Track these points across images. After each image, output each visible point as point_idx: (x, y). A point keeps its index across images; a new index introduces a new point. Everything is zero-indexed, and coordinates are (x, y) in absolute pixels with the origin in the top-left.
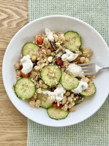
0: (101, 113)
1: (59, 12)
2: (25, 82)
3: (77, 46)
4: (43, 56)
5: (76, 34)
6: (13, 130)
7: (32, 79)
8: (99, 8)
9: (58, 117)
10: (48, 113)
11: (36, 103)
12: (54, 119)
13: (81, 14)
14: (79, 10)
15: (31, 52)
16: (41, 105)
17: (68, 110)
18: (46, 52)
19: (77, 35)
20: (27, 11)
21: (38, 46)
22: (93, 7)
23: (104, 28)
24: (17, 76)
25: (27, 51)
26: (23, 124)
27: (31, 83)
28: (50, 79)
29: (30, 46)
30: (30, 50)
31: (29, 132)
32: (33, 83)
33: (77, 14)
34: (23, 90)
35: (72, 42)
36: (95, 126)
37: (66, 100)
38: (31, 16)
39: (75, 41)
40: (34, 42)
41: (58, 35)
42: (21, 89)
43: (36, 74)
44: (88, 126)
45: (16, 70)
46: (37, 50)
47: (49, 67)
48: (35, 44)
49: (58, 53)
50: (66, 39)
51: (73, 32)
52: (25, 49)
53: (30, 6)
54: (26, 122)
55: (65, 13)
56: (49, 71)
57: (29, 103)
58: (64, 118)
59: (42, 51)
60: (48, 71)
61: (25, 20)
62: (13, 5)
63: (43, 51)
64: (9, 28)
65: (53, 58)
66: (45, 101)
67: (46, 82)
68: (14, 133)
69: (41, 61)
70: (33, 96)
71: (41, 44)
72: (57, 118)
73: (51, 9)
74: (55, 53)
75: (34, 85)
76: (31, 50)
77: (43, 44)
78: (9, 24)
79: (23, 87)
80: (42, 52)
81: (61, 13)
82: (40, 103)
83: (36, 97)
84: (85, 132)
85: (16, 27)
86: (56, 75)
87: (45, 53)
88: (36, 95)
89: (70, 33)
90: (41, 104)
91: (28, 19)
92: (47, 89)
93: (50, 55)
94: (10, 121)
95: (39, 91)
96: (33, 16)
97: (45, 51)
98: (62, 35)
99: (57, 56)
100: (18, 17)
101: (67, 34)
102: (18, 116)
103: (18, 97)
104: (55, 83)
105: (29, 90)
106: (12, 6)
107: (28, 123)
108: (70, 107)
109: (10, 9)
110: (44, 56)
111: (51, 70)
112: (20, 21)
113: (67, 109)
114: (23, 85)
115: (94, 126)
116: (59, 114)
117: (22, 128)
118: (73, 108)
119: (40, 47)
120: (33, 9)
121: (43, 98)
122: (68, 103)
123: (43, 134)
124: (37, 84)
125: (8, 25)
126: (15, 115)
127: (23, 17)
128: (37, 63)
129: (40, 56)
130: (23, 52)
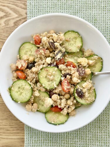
0: (104, 118)
1: (60, 10)
2: (21, 85)
3: (77, 46)
5: (77, 33)
6: (8, 136)
7: (29, 82)
8: (102, 6)
9: (56, 122)
10: (46, 117)
11: (33, 106)
12: (52, 124)
13: (83, 12)
14: (81, 8)
15: (28, 52)
16: (38, 109)
17: (68, 114)
19: (77, 35)
20: (26, 9)
21: (35, 46)
22: (96, 5)
23: (108, 27)
24: (13, 78)
25: (25, 51)
26: (20, 129)
27: (28, 85)
28: (49, 81)
29: (28, 46)
30: (27, 50)
31: (26, 138)
32: (30, 85)
33: (78, 12)
34: (19, 93)
35: (72, 42)
36: (97, 132)
37: (65, 103)
38: (29, 14)
39: (76, 42)
40: (32, 42)
41: (57, 35)
42: (17, 92)
43: (34, 76)
44: (89, 132)
45: (13, 71)
46: (35, 50)
47: (48, 69)
48: (33, 44)
49: (57, 54)
50: (66, 39)
51: (73, 31)
52: (22, 49)
53: (29, 4)
54: (23, 127)
55: (66, 12)
56: (48, 73)
57: (26, 106)
58: (63, 124)
59: (39, 51)
60: (46, 73)
61: (23, 19)
62: (11, 3)
63: (40, 51)
64: (6, 26)
65: (52, 60)
66: (43, 105)
67: (44, 85)
68: (10, 139)
69: (39, 63)
70: (29, 100)
71: (39, 44)
72: (55, 124)
73: (51, 7)
74: (54, 54)
75: (31, 88)
76: (28, 50)
77: (41, 44)
78: (7, 23)
79: (19, 89)
80: (40, 53)
81: (62, 11)
83: (33, 100)
84: (86, 139)
85: (14, 26)
86: (55, 77)
87: (43, 54)
88: (33, 98)
89: (70, 32)
90: (38, 108)
91: (26, 18)
92: (45, 92)
93: (49, 56)
94: (6, 125)
95: (37, 94)
96: (31, 14)
97: (43, 52)
98: (62, 35)
99: (57, 58)
100: (16, 16)
101: (68, 33)
102: (14, 121)
103: (13, 100)
105: (25, 93)
107: (25, 129)
108: (70, 111)
109: (8, 7)
110: (42, 57)
111: (50, 71)
112: (18, 19)
113: (66, 113)
114: (19, 88)
115: (96, 132)
116: (58, 118)
117: (18, 133)
118: (73, 112)
119: (38, 48)
120: (31, 7)
121: (40, 102)
123: (41, 140)
124: (35, 86)
125: (5, 24)
126: (11, 120)
127: (21, 15)
128: (35, 65)
129: (38, 57)
130: (20, 53)
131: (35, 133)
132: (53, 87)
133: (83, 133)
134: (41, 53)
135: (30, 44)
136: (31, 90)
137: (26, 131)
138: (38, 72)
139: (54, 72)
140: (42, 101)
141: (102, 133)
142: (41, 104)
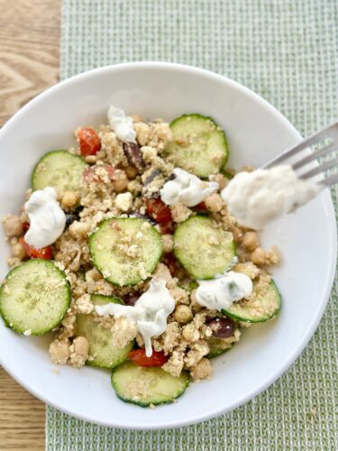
0: (306, 389)
2: (36, 275)
3: (211, 158)
4: (101, 191)
5: (208, 121)
9: (148, 396)
10: (113, 384)
11: (72, 347)
12: (134, 403)
15: (61, 180)
16: (91, 359)
17: (187, 373)
18: (110, 175)
19: (211, 125)
20: (56, 65)
21: (83, 160)
22: (264, 50)
23: (302, 111)
24: (10, 260)
25: (50, 177)
26: (31, 433)
27: (55, 274)
28: (124, 262)
29: (59, 163)
30: (57, 173)
32: (62, 273)
34: (27, 302)
35: (195, 147)
36: (287, 438)
37: (177, 334)
39: (206, 145)
41: (149, 125)
42: (22, 301)
43: (76, 247)
44: (261, 438)
45: (10, 238)
46: (80, 173)
47: (120, 224)
48: (76, 156)
49: (150, 180)
50: (177, 138)
51: (198, 116)
52: (41, 171)
54: (41, 425)
56: (120, 237)
57: (48, 348)
58: (169, 402)
59: (94, 172)
60: (115, 238)
62: (13, 49)
63: (97, 173)
65: (134, 200)
66: (106, 344)
67: (106, 274)
70: (60, 324)
71: (94, 154)
72: (143, 401)
74: (141, 183)
75: (64, 283)
76: (61, 174)
77: (100, 154)
79: (30, 291)
80: (96, 177)
82: (86, 347)
83: (71, 327)
86: (144, 249)
87: (106, 179)
88: (73, 319)
89: (189, 119)
90: (90, 353)
92: (111, 297)
93: (125, 190)
95: (84, 304)
97: (107, 173)
98: (164, 126)
99: (146, 192)
100: (28, 84)
101: (182, 122)
103: (8, 326)
104: (138, 274)
105: (48, 301)
106: (8, 51)
107: (46, 430)
108: (191, 361)
110: (104, 190)
111: (127, 232)
113: (180, 368)
114: (28, 286)
115: (284, 438)
116: (152, 385)
118: (202, 365)
119: (91, 164)
121: (99, 333)
122: (183, 346)
124: (79, 282)
128: (81, 214)
129: (89, 192)
130: (35, 181)
131: (80, 443)
132: (137, 279)
133: (239, 440)
134: (99, 176)
135: (67, 155)
136: (66, 289)
137: (51, 436)
138: (89, 234)
139: (140, 235)
140: (103, 328)
141: (302, 439)
142: (101, 339)
